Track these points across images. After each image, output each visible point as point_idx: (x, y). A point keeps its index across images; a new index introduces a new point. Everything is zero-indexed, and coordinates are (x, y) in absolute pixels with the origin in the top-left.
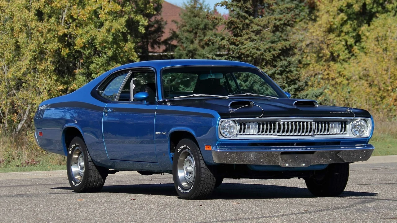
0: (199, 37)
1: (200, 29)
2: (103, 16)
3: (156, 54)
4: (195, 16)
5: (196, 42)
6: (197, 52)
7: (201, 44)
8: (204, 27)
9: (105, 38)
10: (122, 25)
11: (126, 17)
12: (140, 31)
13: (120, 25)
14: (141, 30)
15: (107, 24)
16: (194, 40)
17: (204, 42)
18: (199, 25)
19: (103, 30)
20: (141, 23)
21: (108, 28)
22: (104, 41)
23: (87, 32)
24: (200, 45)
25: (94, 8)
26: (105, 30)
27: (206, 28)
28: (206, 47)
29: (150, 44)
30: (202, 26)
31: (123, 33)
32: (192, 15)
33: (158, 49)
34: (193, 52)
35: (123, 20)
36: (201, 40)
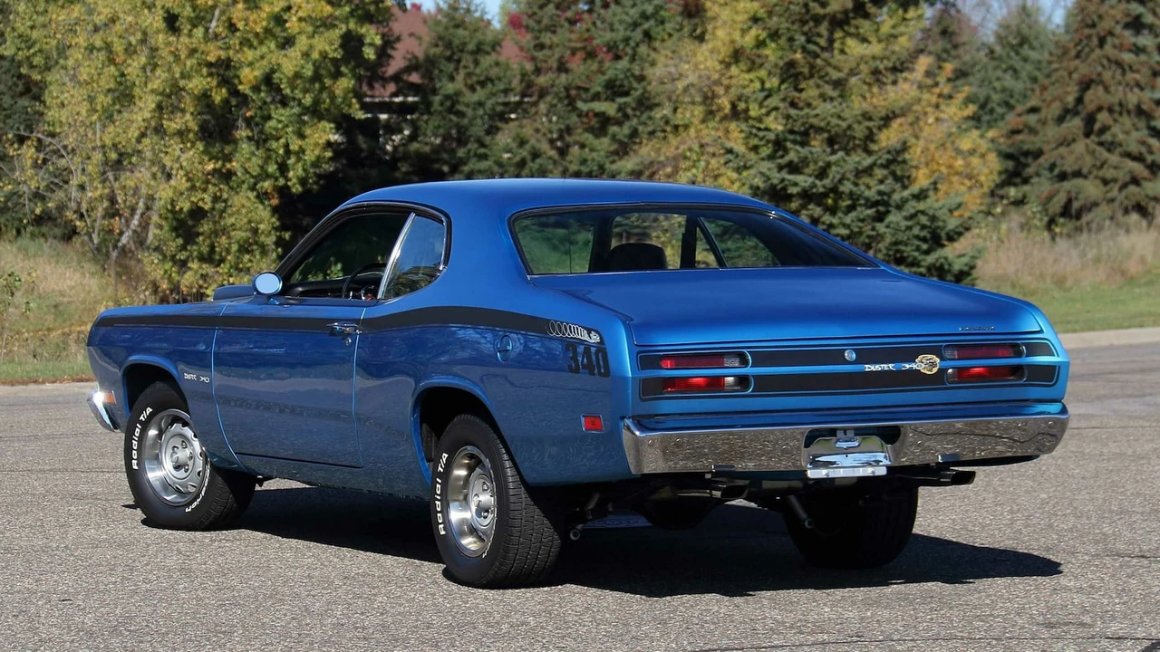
0: (465, 67)
1: (468, 52)
2: (293, 24)
3: (377, 100)
4: (457, 26)
5: (460, 77)
6: (461, 99)
7: (469, 82)
8: (475, 48)
9: (297, 69)
10: (333, 44)
11: (341, 29)
12: (366, 56)
13: (328, 43)
14: (368, 54)
15: (302, 43)
16: (455, 74)
17: (475, 79)
18: (465, 44)
19: (294, 52)
20: (367, 40)
21: (305, 49)
22: (297, 75)
23: (262, 57)
24: (466, 85)
25: (277, 9)
26: (299, 54)
27: (479, 50)
28: (478, 88)
29: (365, 80)
30: (471, 47)
31: (334, 60)
32: (452, 24)
33: (382, 90)
34: (454, 98)
35: (336, 34)
36: (469, 75)
